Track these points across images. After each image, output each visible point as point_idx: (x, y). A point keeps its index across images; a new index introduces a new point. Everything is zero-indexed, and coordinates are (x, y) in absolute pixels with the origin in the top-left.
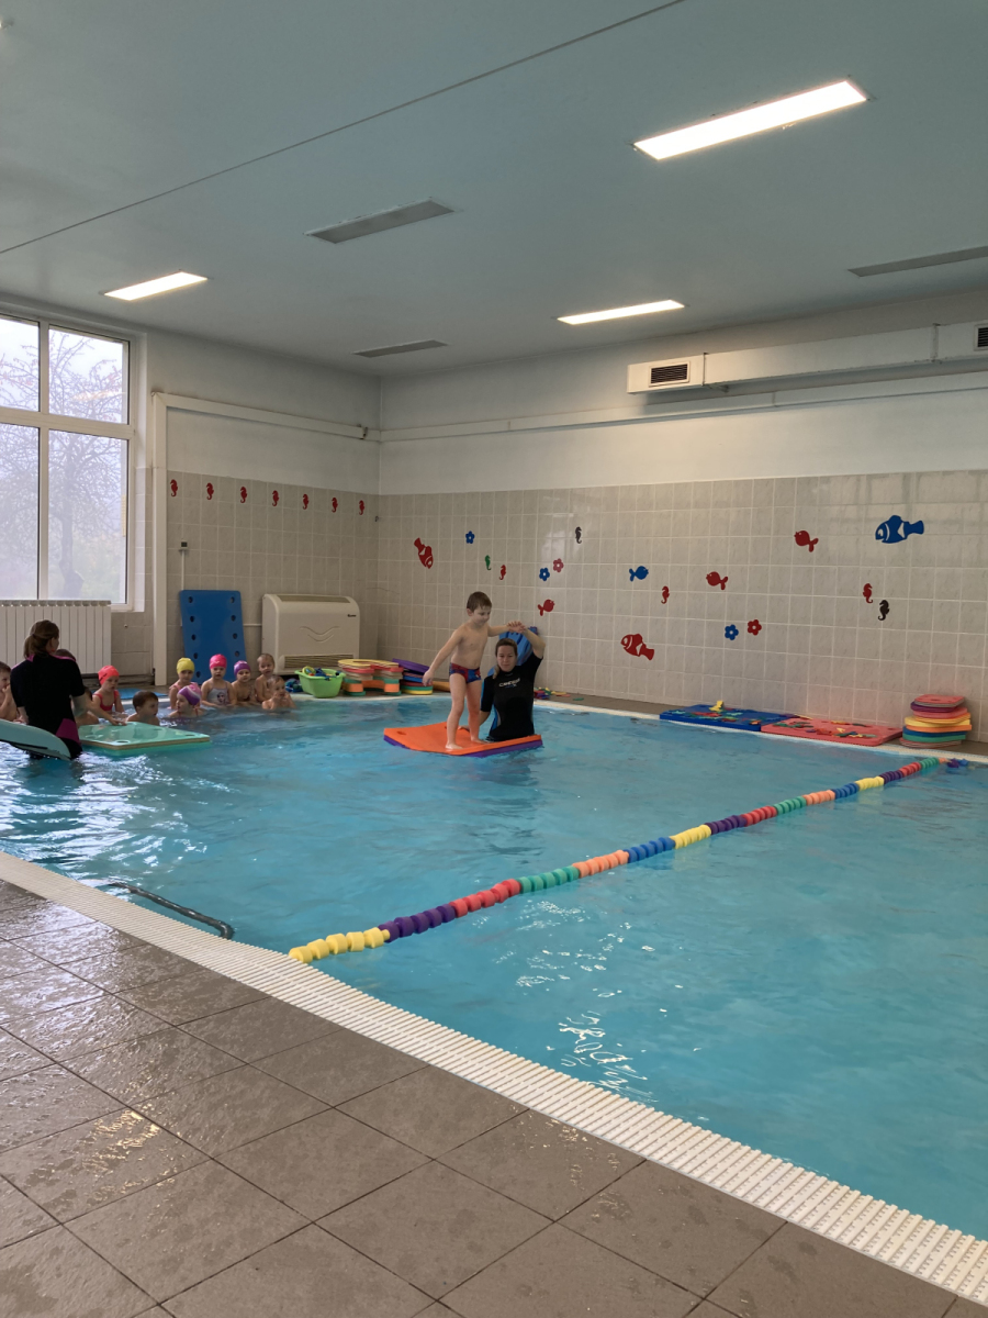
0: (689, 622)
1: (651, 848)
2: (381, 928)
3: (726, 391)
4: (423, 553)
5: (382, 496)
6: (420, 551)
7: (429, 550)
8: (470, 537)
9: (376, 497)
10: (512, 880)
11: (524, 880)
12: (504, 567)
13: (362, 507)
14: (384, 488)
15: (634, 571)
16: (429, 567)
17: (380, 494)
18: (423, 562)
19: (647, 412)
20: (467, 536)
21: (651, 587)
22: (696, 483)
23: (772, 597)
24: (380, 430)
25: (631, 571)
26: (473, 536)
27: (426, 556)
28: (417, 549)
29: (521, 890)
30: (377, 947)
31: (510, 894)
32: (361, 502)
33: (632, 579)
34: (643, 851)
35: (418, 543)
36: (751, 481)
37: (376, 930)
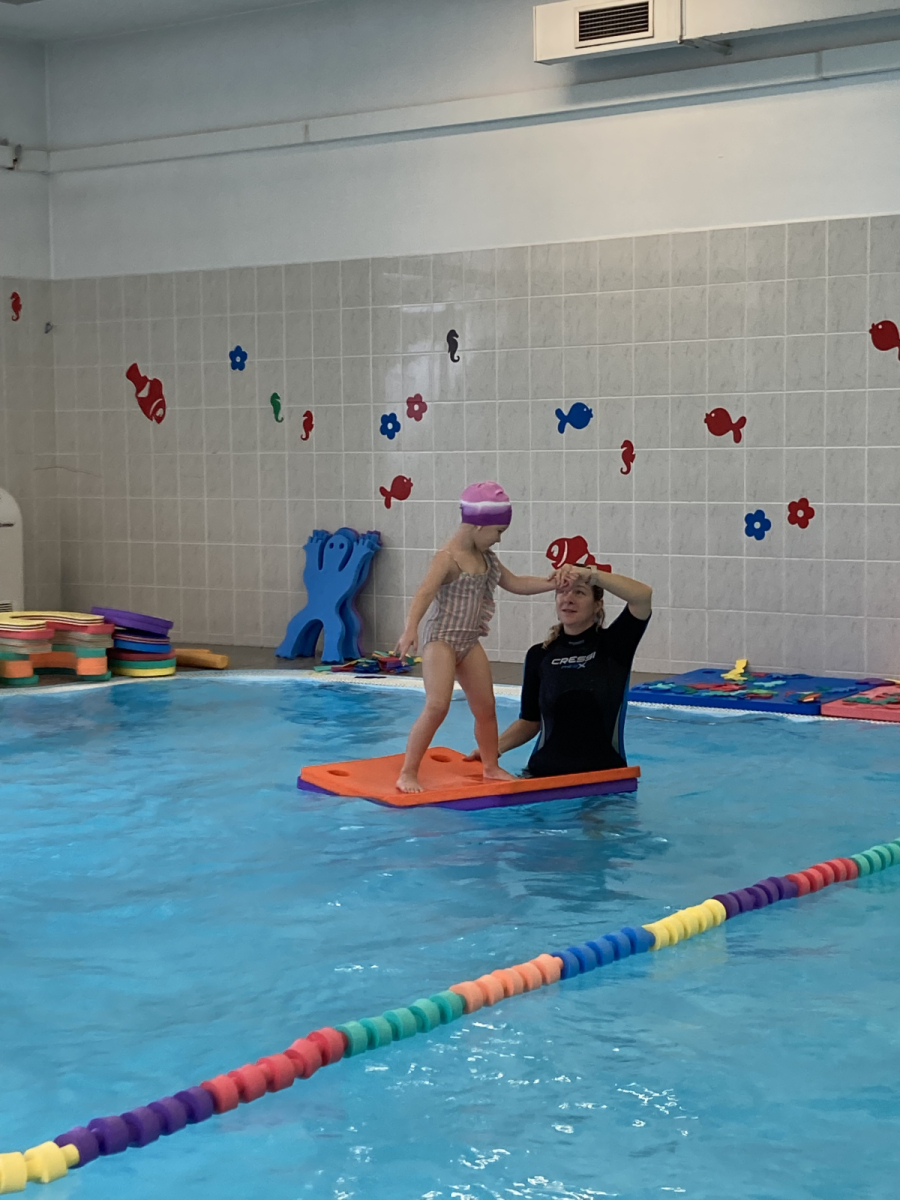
0: (676, 509)
1: (606, 948)
2: (61, 1142)
3: (726, 53)
4: (144, 393)
5: (56, 282)
6: (138, 391)
7: (156, 385)
8: (238, 358)
9: (45, 285)
10: (328, 1031)
11: (353, 1027)
12: (308, 415)
13: (16, 306)
14: (62, 265)
15: (566, 413)
16: (159, 420)
17: (53, 277)
18: (145, 411)
19: (575, 98)
20: (233, 355)
21: (598, 441)
22: (675, 235)
23: (831, 453)
24: (48, 151)
25: (559, 413)
26: (244, 356)
27: (152, 400)
28: (132, 387)
29: (347, 1048)
30: (52, 1180)
31: (325, 1059)
32: (15, 296)
33: (561, 429)
34: (591, 954)
35: (133, 373)
36: (782, 226)
37: (50, 1146)
